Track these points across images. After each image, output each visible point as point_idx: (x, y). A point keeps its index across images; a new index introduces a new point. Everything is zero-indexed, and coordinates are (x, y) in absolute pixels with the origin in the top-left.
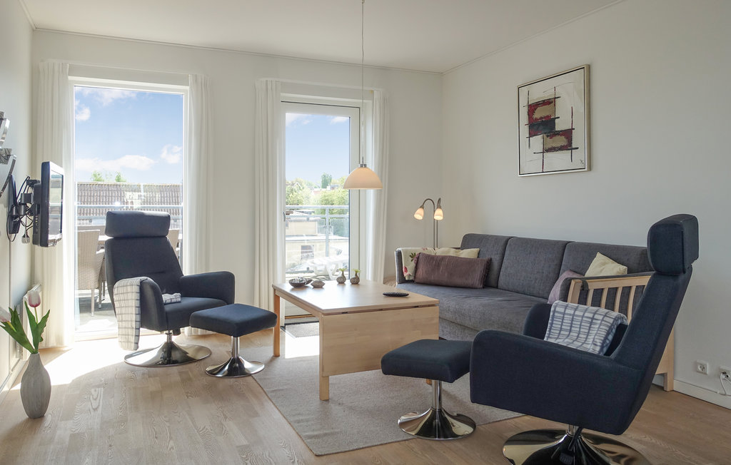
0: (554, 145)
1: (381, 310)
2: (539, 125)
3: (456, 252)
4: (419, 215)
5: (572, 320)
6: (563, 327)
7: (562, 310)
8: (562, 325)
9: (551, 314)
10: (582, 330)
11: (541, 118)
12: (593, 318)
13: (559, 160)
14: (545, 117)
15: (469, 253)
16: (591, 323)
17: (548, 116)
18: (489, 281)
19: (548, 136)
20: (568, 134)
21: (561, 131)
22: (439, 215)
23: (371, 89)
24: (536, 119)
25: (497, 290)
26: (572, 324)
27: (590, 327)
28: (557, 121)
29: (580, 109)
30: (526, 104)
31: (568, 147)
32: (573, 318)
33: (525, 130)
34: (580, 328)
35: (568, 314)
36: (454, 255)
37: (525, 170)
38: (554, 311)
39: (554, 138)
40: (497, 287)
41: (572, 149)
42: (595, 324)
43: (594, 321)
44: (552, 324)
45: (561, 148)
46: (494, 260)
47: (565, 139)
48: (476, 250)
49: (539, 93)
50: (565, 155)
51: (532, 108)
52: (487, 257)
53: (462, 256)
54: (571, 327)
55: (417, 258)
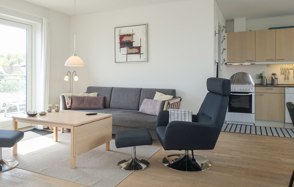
0: (132, 52)
1: (93, 122)
2: (125, 44)
3: (88, 94)
4: (67, 78)
5: (178, 115)
6: (175, 118)
7: (173, 112)
8: (174, 117)
9: (170, 114)
10: (182, 118)
11: (126, 41)
12: (185, 114)
13: (135, 57)
14: (128, 41)
15: (94, 95)
16: (185, 115)
17: (129, 41)
18: (106, 106)
19: (129, 48)
20: (139, 48)
21: (136, 47)
22: (76, 79)
23: (41, 17)
24: (123, 41)
25: (110, 109)
26: (178, 116)
27: (185, 117)
28: (133, 43)
29: (144, 39)
30: (119, 35)
31: (139, 53)
32: (178, 114)
33: (118, 45)
34: (181, 117)
35: (175, 113)
36: (87, 96)
37: (117, 60)
38: (171, 113)
39: (132, 49)
40: (109, 108)
41: (140, 54)
42: (186, 115)
43: (186, 114)
44: (171, 117)
45: (136, 53)
46: (106, 97)
47: (137, 50)
48: (97, 93)
49: (125, 31)
50: (138, 56)
51: (121, 37)
52: (103, 96)
53: (91, 96)
54: (178, 117)
55: (72, 98)
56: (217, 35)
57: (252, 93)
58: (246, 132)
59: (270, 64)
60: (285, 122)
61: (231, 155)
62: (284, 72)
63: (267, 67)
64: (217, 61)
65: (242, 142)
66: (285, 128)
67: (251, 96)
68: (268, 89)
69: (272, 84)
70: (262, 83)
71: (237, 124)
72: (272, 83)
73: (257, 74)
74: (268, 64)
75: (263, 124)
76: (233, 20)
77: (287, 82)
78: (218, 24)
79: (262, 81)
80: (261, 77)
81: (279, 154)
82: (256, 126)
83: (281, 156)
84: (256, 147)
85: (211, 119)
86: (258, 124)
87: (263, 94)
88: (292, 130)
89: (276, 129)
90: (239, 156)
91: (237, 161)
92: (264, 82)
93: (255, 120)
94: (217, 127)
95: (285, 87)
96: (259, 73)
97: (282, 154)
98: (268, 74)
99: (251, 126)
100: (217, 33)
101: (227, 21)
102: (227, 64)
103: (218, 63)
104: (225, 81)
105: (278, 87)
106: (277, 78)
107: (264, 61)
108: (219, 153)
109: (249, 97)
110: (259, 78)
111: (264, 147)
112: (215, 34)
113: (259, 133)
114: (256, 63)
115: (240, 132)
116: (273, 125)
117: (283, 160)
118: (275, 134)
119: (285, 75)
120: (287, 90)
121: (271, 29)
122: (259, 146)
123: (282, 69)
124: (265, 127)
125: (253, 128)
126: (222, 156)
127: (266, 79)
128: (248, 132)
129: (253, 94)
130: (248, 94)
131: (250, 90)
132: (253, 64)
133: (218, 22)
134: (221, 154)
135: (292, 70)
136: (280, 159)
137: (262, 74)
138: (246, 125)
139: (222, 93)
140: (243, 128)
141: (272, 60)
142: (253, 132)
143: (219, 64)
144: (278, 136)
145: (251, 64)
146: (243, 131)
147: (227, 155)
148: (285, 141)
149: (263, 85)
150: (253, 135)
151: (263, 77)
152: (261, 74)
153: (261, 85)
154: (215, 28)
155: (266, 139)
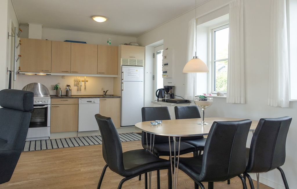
56: (10, 37)
57: (47, 105)
58: (42, 148)
59: (64, 76)
60: (78, 131)
61: (29, 180)
62: (77, 84)
63: (62, 78)
64: (9, 69)
65: (40, 161)
66: (78, 137)
67: (46, 108)
68: (63, 100)
69: (66, 96)
70: (57, 94)
71: (31, 141)
72: (66, 94)
73: (52, 85)
74: (63, 76)
75: (58, 136)
76: (27, 25)
77: (79, 94)
78: (12, 26)
79: (57, 92)
80: (56, 88)
81: (78, 165)
82: (51, 140)
83: (80, 166)
84: (55, 163)
85: (7, 142)
86: (53, 137)
87: (58, 105)
88: (84, 138)
89: (70, 139)
90: (38, 178)
91: (37, 186)
92: (59, 93)
93: (51, 133)
94: (15, 151)
95: (79, 98)
96: (54, 84)
97: (81, 164)
98: (62, 86)
99: (46, 140)
100: (11, 35)
101: (20, 25)
102: (20, 73)
103: (10, 72)
104: (26, 94)
105: (73, 98)
106: (71, 90)
107: (59, 72)
108: (14, 182)
109: (44, 109)
110: (54, 89)
111: (63, 161)
112: (8, 36)
113: (55, 146)
114: (52, 74)
115: (35, 150)
116: (67, 136)
117: (82, 170)
118: (71, 145)
119: (78, 86)
120: (80, 100)
121: (66, 41)
122: (58, 161)
123: (75, 81)
124: (60, 139)
125: (49, 142)
126: (18, 185)
127: (61, 91)
128: (44, 147)
129: (49, 106)
130: (44, 107)
131: (45, 102)
132: (48, 75)
133: (12, 23)
134: (17, 182)
135: (84, 82)
136: (80, 170)
137: (58, 85)
138: (41, 140)
139: (23, 109)
140: (38, 144)
141: (67, 72)
142: (50, 147)
143: (12, 73)
144: (73, 146)
145: (47, 75)
146: (38, 148)
147: (24, 182)
148: (81, 150)
149: (58, 96)
150: (49, 151)
151: (58, 88)
152: (56, 85)
153: (56, 96)
154: (8, 28)
155: (63, 152)
